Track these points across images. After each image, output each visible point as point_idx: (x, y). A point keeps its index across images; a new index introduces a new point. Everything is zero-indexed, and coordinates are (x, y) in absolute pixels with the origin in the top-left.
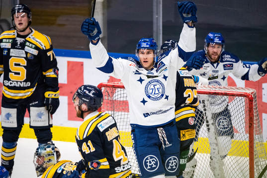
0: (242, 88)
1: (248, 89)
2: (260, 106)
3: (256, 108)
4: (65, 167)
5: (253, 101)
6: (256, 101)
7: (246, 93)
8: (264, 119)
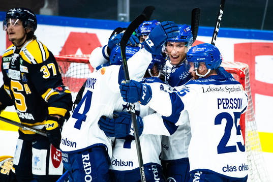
0: (231, 63)
1: (239, 64)
2: (252, 85)
3: (249, 88)
4: (3, 165)
5: (244, 78)
6: (248, 79)
7: (236, 69)
8: (258, 102)
